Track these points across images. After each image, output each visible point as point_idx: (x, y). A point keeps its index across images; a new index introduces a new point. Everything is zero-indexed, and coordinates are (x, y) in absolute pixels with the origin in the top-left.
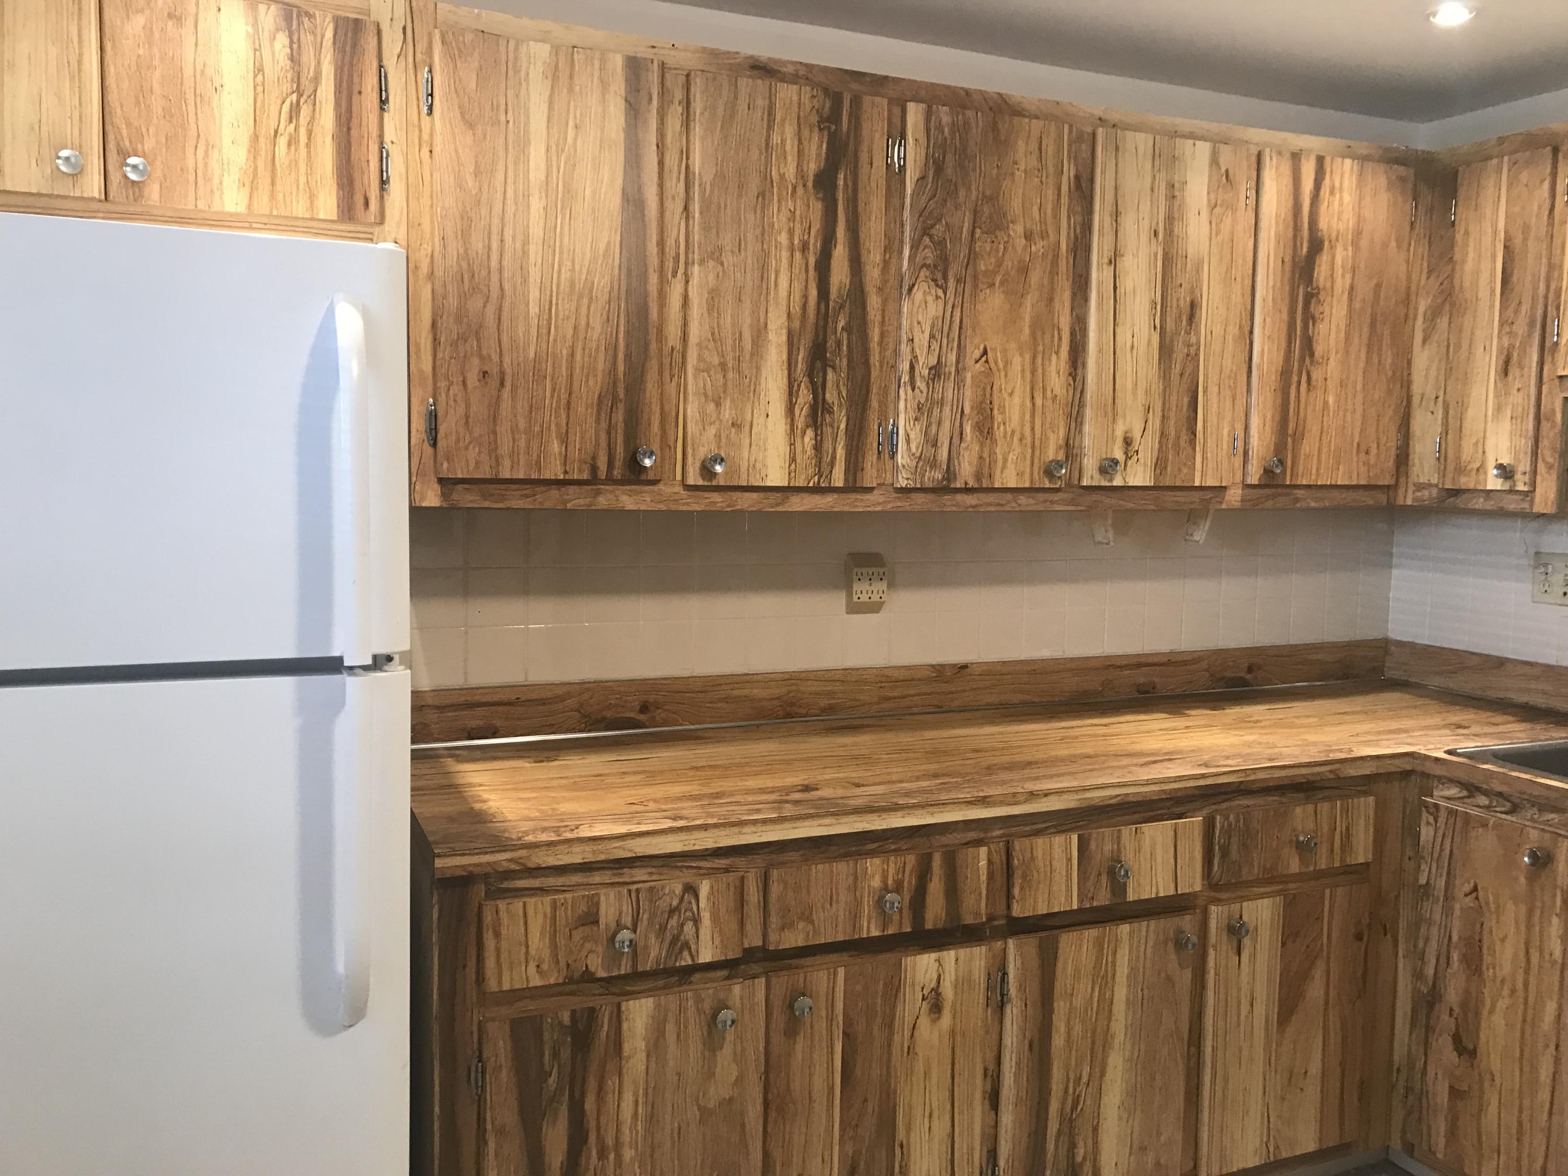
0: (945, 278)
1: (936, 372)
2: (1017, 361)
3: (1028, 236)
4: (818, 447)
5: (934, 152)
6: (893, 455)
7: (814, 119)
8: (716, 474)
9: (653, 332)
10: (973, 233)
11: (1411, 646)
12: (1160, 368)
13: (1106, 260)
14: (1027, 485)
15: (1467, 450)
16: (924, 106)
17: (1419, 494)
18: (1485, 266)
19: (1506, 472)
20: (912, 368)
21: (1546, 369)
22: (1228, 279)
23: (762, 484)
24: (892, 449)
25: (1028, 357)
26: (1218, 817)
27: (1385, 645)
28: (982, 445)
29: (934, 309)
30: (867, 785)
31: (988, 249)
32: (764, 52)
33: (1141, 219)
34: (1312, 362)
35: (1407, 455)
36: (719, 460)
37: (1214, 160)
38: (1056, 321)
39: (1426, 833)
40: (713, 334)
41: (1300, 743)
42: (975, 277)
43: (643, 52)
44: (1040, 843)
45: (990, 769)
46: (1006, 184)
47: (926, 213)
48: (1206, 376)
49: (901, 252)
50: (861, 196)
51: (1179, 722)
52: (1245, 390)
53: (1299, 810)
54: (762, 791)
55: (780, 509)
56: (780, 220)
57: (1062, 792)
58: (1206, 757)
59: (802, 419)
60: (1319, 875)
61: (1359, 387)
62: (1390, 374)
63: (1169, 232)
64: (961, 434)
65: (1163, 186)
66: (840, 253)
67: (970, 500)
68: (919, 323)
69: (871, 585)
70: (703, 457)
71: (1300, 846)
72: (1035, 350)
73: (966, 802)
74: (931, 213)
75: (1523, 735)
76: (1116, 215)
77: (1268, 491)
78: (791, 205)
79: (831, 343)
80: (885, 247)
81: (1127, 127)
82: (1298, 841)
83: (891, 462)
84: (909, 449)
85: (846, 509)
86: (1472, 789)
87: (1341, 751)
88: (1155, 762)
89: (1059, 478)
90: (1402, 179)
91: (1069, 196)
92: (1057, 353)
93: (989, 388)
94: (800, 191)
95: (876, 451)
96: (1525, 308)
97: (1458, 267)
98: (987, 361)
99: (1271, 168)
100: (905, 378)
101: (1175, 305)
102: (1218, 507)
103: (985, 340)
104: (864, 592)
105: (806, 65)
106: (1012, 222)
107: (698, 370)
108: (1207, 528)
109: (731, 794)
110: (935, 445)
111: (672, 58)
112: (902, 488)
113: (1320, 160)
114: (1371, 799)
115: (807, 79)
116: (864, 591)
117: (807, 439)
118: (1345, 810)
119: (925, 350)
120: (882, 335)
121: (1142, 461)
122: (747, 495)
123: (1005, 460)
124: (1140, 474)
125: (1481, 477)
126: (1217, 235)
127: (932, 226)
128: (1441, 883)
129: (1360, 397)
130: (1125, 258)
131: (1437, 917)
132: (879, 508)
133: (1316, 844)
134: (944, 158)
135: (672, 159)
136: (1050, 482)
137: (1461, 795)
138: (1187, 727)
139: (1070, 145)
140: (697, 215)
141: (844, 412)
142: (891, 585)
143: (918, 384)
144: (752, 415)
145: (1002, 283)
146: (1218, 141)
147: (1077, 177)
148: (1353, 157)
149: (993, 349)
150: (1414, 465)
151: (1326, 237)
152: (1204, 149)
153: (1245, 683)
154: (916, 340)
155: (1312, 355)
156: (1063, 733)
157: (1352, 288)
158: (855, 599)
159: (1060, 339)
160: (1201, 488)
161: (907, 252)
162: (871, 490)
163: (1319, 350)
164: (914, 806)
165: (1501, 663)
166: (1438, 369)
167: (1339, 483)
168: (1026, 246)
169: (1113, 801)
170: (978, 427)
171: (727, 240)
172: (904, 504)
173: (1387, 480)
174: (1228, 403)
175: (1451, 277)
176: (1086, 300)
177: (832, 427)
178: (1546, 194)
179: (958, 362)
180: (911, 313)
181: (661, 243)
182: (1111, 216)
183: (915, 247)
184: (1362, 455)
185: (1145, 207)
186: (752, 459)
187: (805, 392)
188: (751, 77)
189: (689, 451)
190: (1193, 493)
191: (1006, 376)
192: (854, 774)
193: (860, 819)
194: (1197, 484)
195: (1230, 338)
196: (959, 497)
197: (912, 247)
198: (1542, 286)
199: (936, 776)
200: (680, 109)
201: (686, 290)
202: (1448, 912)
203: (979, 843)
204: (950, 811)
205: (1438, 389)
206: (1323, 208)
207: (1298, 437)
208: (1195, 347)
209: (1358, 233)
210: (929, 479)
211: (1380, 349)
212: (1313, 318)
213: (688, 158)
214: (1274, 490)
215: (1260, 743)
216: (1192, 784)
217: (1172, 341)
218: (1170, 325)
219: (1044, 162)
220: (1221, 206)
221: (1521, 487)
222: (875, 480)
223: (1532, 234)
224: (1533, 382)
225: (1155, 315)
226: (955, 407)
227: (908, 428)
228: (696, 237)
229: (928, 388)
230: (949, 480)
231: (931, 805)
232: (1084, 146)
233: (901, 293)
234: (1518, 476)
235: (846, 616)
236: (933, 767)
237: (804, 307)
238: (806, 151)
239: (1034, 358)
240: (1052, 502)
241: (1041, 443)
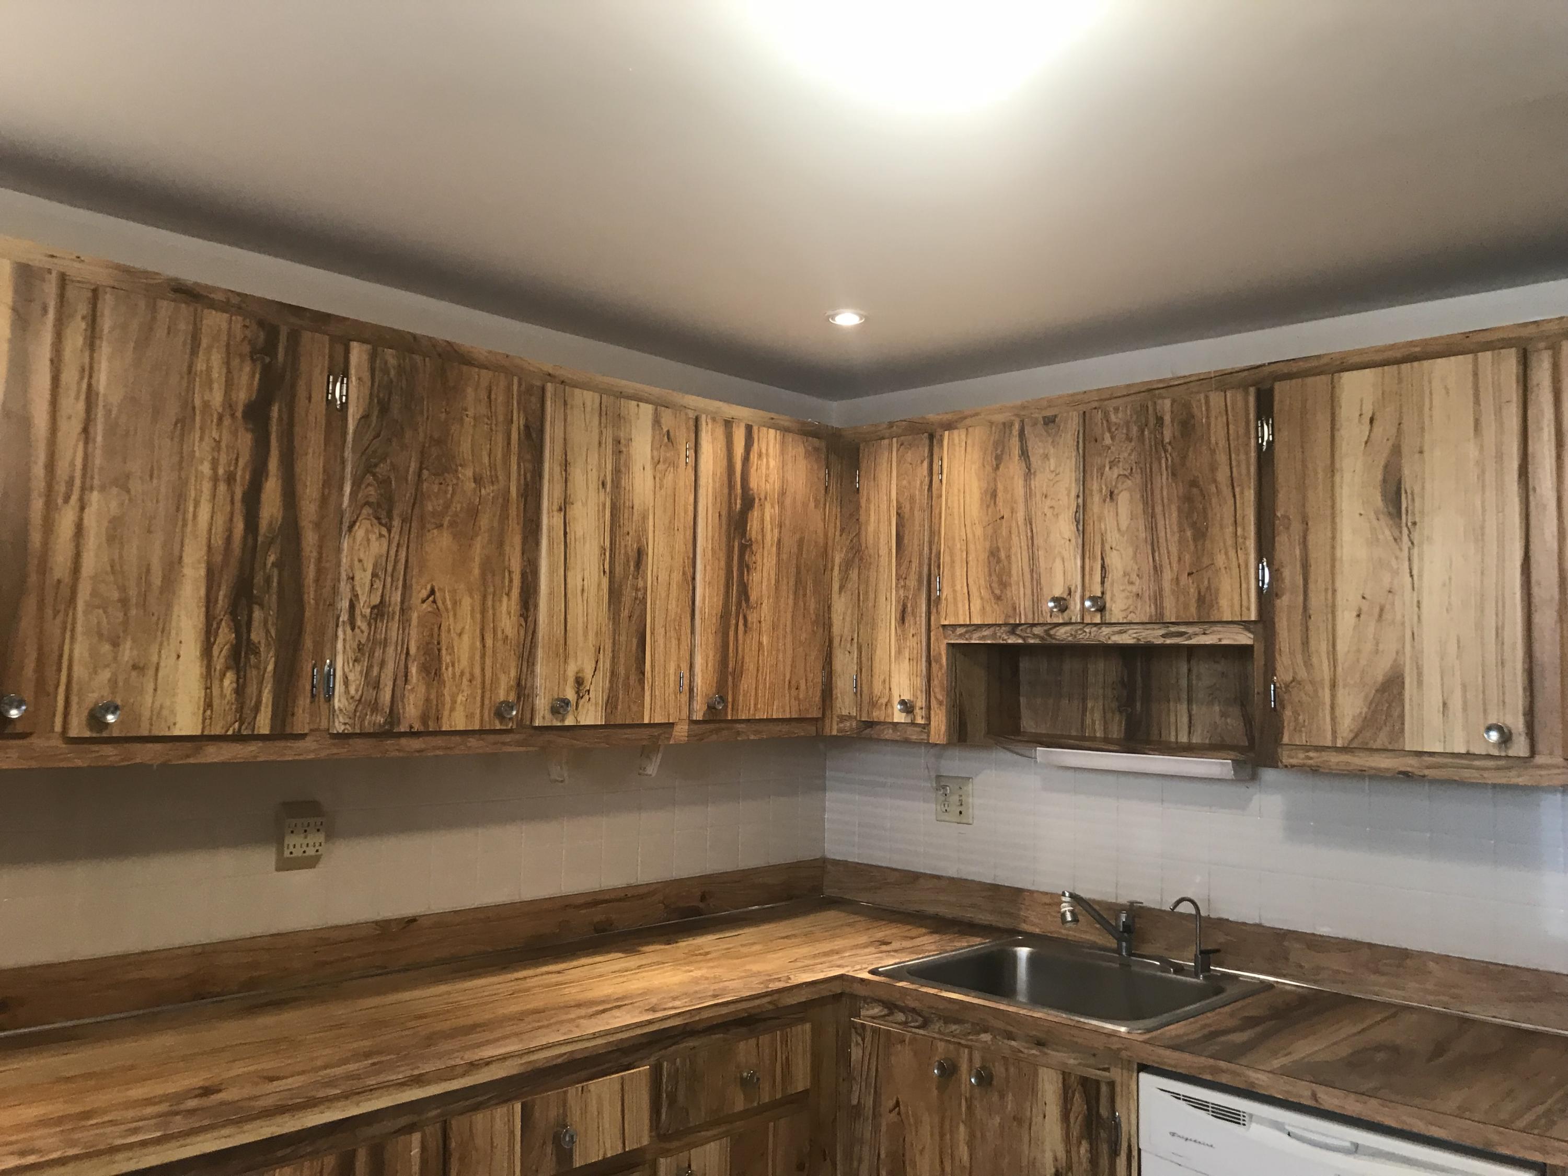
0: (390, 517)
1: (379, 611)
2: (466, 602)
3: (478, 480)
4: (240, 691)
5: (379, 392)
6: (329, 698)
7: (246, 349)
8: (107, 725)
9: (33, 562)
10: (420, 476)
11: (845, 863)
12: (609, 610)
13: (556, 507)
14: (477, 728)
15: (878, 688)
16: (369, 347)
17: (841, 725)
18: (883, 528)
19: (908, 707)
20: (352, 607)
21: (932, 618)
22: (671, 529)
23: (168, 734)
24: (328, 692)
25: (478, 597)
26: (665, 1064)
27: (822, 864)
28: (428, 686)
29: (377, 547)
30: (286, 1077)
31: (436, 490)
32: (190, 275)
33: (589, 470)
34: (748, 606)
35: (831, 690)
36: (112, 709)
37: (657, 422)
38: (507, 563)
39: (856, 1053)
40: (112, 567)
41: (743, 974)
42: (422, 519)
43: (37, 259)
44: (480, 1118)
45: (431, 1039)
46: (455, 428)
47: (370, 451)
48: (653, 619)
49: (341, 488)
50: (297, 429)
51: (632, 961)
52: (689, 631)
53: (742, 1045)
54: (148, 1102)
55: (192, 761)
56: (201, 448)
57: (505, 1058)
58: (654, 1000)
59: (222, 660)
60: (763, 1109)
61: (788, 630)
62: (813, 617)
63: (616, 484)
64: (406, 676)
65: (610, 440)
66: (272, 488)
67: (416, 744)
68: (360, 561)
69: (306, 837)
70: (91, 705)
71: (745, 1083)
72: (485, 590)
73: (399, 1084)
74: (374, 452)
75: (933, 947)
76: (566, 465)
77: (712, 726)
78: (215, 435)
79: (259, 579)
80: (324, 481)
81: (576, 385)
82: (742, 1078)
83: (326, 706)
84: (347, 691)
85: (272, 758)
86: (891, 1007)
87: (779, 980)
88: (604, 1011)
89: (511, 719)
90: (817, 450)
91: (519, 444)
92: (508, 595)
93: (436, 629)
94: (227, 421)
95: (309, 695)
96: (915, 565)
97: (863, 528)
98: (434, 602)
99: (707, 432)
100: (344, 617)
101: (623, 552)
102: (666, 743)
103: (432, 580)
104: (298, 846)
105: (239, 294)
106: (461, 465)
107: (90, 607)
108: (659, 761)
109: (105, 1111)
110: (377, 686)
111: (73, 269)
112: (338, 734)
113: (749, 429)
114: (808, 1026)
115: (240, 308)
116: (296, 844)
117: (226, 682)
118: (785, 1041)
119: (367, 589)
120: (320, 571)
121: (593, 700)
122: (150, 745)
123: (454, 702)
124: (592, 714)
125: (889, 711)
126: (661, 488)
127: (376, 465)
128: (870, 1102)
129: (789, 639)
130: (575, 506)
131: (867, 1135)
132: (311, 756)
133: (758, 1079)
134: (389, 399)
135: (70, 376)
136: (501, 723)
137: (883, 1013)
138: (639, 967)
139: (519, 396)
140: (99, 439)
141: (271, 654)
142: (331, 836)
143: (359, 622)
144: (160, 656)
145: (453, 524)
146: (660, 404)
147: (527, 427)
148: (776, 427)
149: (442, 590)
150: (837, 698)
151: (756, 496)
152: (647, 410)
153: (697, 912)
154: (357, 578)
155: (747, 599)
156: (515, 986)
157: (779, 541)
158: (287, 854)
159: (511, 581)
160: (651, 725)
161: (347, 489)
162: (302, 736)
163: (753, 597)
164: (337, 1098)
165: (915, 877)
166: (853, 614)
167: (774, 717)
168: (475, 489)
169: (560, 1061)
170: (425, 669)
171: (135, 466)
172: (341, 751)
173: (815, 713)
174: (674, 642)
175: (858, 535)
176: (537, 543)
177: (258, 668)
178: (926, 472)
179: (402, 602)
180: (351, 549)
181: (50, 467)
182: (560, 465)
183: (357, 484)
184: (793, 691)
185: (593, 460)
186: (157, 705)
187: (226, 630)
188: (174, 300)
189: (74, 699)
190: (643, 729)
191: (455, 615)
192: (268, 1065)
193: (268, 1123)
194: (646, 721)
195: (674, 586)
196: (403, 741)
197: (353, 485)
198: (926, 549)
199: (367, 1055)
200: (83, 325)
201: (81, 519)
202: (876, 1129)
203: (410, 1129)
204: (377, 1098)
205: (853, 632)
206: (753, 471)
207: (738, 674)
208: (642, 591)
209: (783, 493)
210: (369, 723)
211: (805, 595)
212: (748, 566)
213: (90, 377)
214: (717, 725)
215: (707, 979)
216: (639, 1031)
217: (620, 586)
218: (618, 569)
219: (493, 410)
220: (665, 462)
221: (920, 721)
222: (307, 726)
223: (917, 506)
224: (923, 630)
225: (604, 560)
226: (399, 648)
227: (346, 670)
228: (98, 460)
229: (370, 628)
230: (392, 724)
231: (359, 1093)
232: (533, 399)
233: (341, 529)
234: (917, 711)
235: (276, 873)
236: (367, 1044)
237: (228, 540)
238: (236, 381)
239: (484, 598)
240: (504, 744)
241: (492, 683)
